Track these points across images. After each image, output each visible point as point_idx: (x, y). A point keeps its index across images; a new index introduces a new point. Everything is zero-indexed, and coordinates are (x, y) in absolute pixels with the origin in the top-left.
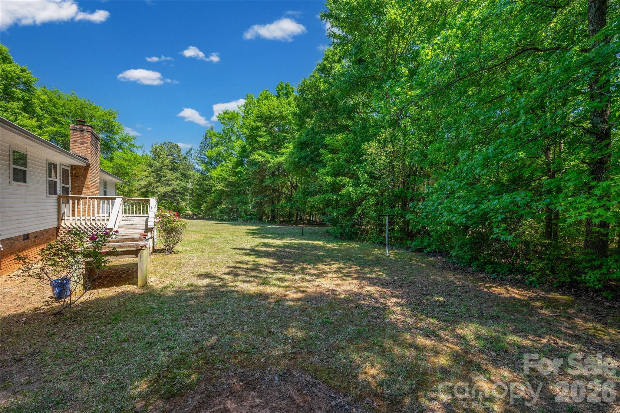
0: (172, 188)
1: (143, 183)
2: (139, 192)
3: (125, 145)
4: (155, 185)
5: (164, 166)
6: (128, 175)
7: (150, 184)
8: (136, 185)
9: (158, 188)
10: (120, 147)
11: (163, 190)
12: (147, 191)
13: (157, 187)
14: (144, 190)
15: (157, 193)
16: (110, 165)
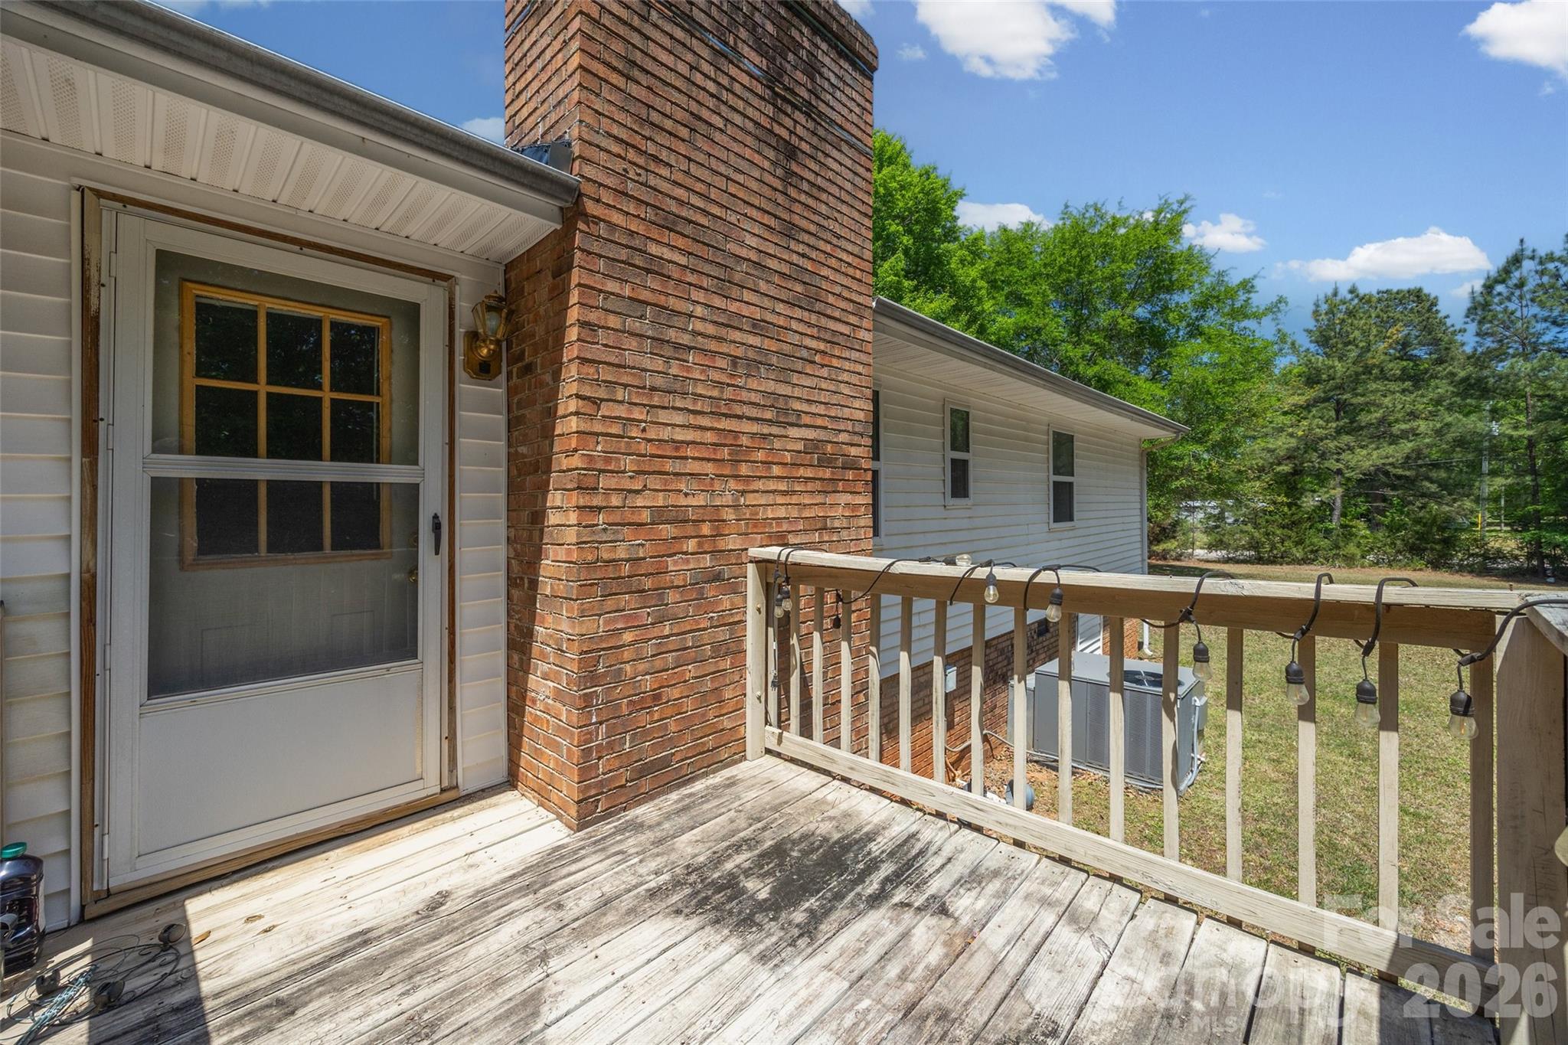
0: (1407, 446)
1: (1282, 443)
2: (1267, 478)
3: (1212, 321)
4: (1332, 445)
5: (1368, 370)
6: (1222, 419)
7: (1311, 444)
8: (1253, 451)
9: (1346, 456)
10: (1195, 331)
11: (1366, 458)
12: (1297, 472)
13: (1340, 451)
14: (1285, 468)
15: (1339, 472)
16: (1160, 393)
